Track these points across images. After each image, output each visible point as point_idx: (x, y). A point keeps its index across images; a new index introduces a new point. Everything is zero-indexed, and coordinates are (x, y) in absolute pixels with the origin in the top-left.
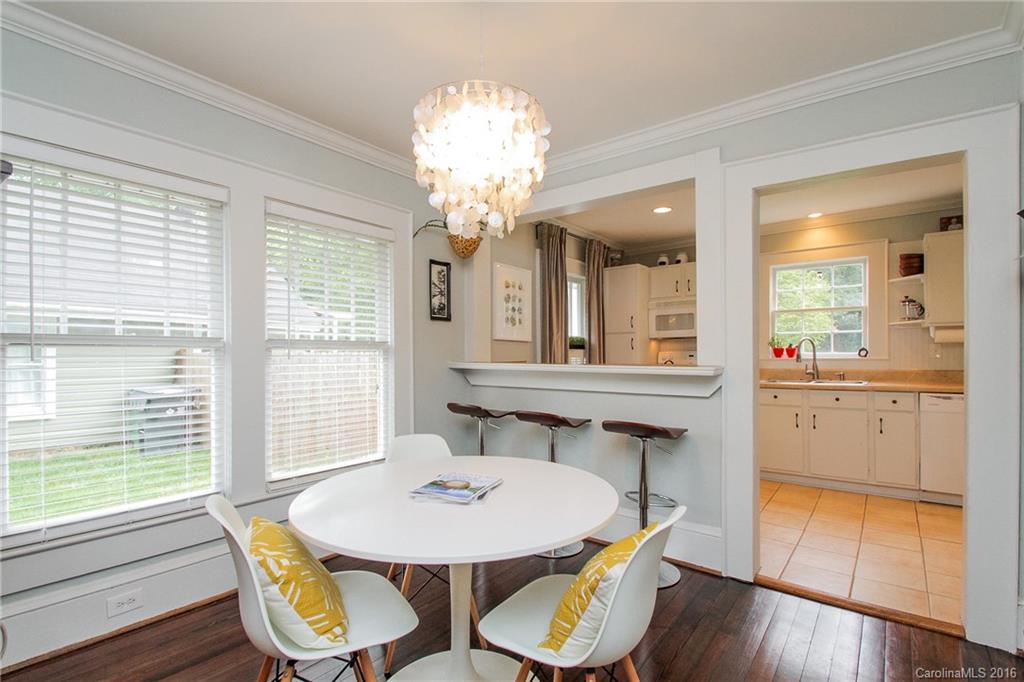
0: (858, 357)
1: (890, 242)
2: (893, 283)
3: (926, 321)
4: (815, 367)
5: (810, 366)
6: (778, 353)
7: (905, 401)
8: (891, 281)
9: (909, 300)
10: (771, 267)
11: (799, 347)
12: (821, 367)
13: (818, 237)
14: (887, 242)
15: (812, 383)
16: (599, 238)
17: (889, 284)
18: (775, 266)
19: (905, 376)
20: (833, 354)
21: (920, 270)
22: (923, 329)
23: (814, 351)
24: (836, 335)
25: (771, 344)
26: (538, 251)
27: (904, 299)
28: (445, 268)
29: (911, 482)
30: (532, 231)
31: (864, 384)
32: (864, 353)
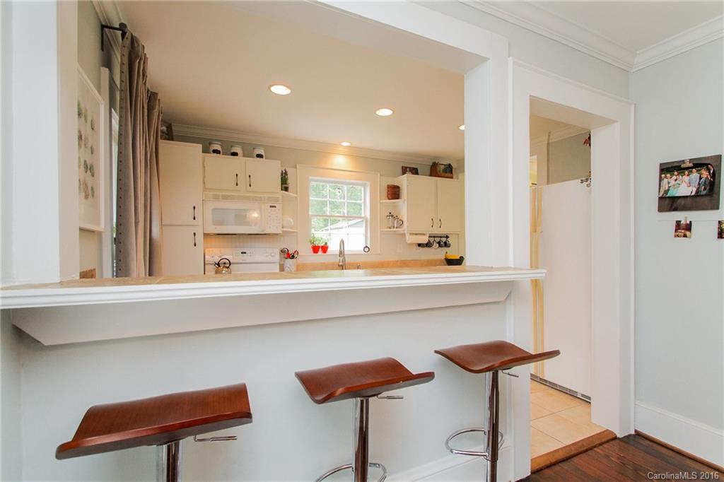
3: (404, 230)
4: (344, 260)
6: (316, 249)
8: (381, 201)
9: (392, 215)
14: (379, 174)
21: (398, 197)
22: (401, 234)
25: (311, 243)
26: (106, 72)
32: (366, 250)
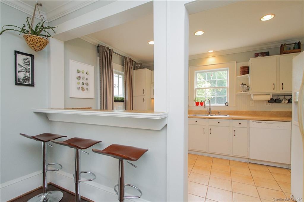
0: (225, 106)
1: (237, 62)
2: (238, 78)
3: (250, 92)
4: (210, 109)
5: (208, 109)
6: (197, 104)
7: (244, 123)
8: (237, 77)
9: (243, 84)
10: (195, 71)
11: (205, 102)
12: (212, 109)
13: (211, 60)
14: (236, 62)
15: (209, 116)
16: (130, 57)
17: (236, 78)
18: (197, 71)
19: (241, 113)
20: (216, 104)
21: (248, 73)
22: (248, 95)
23: (210, 104)
24: (217, 97)
25: (195, 101)
26: (98, 58)
27: (242, 84)
28: (30, 57)
29: (246, 155)
30: (96, 49)
31: (228, 116)
32: (227, 104)
